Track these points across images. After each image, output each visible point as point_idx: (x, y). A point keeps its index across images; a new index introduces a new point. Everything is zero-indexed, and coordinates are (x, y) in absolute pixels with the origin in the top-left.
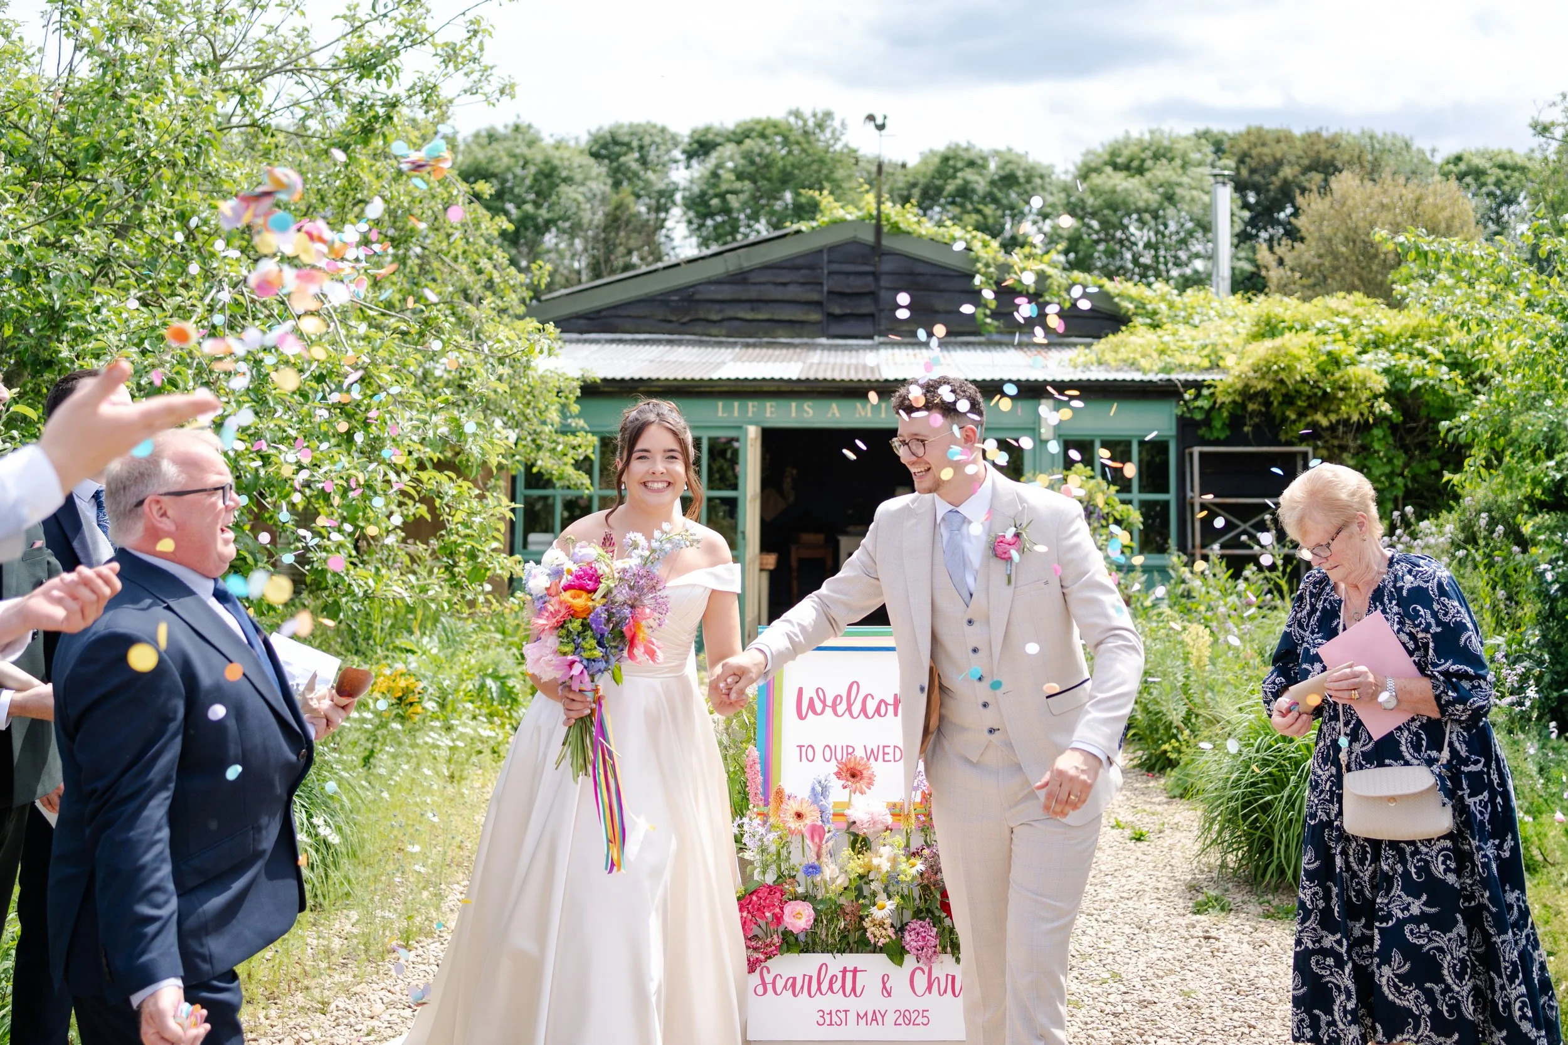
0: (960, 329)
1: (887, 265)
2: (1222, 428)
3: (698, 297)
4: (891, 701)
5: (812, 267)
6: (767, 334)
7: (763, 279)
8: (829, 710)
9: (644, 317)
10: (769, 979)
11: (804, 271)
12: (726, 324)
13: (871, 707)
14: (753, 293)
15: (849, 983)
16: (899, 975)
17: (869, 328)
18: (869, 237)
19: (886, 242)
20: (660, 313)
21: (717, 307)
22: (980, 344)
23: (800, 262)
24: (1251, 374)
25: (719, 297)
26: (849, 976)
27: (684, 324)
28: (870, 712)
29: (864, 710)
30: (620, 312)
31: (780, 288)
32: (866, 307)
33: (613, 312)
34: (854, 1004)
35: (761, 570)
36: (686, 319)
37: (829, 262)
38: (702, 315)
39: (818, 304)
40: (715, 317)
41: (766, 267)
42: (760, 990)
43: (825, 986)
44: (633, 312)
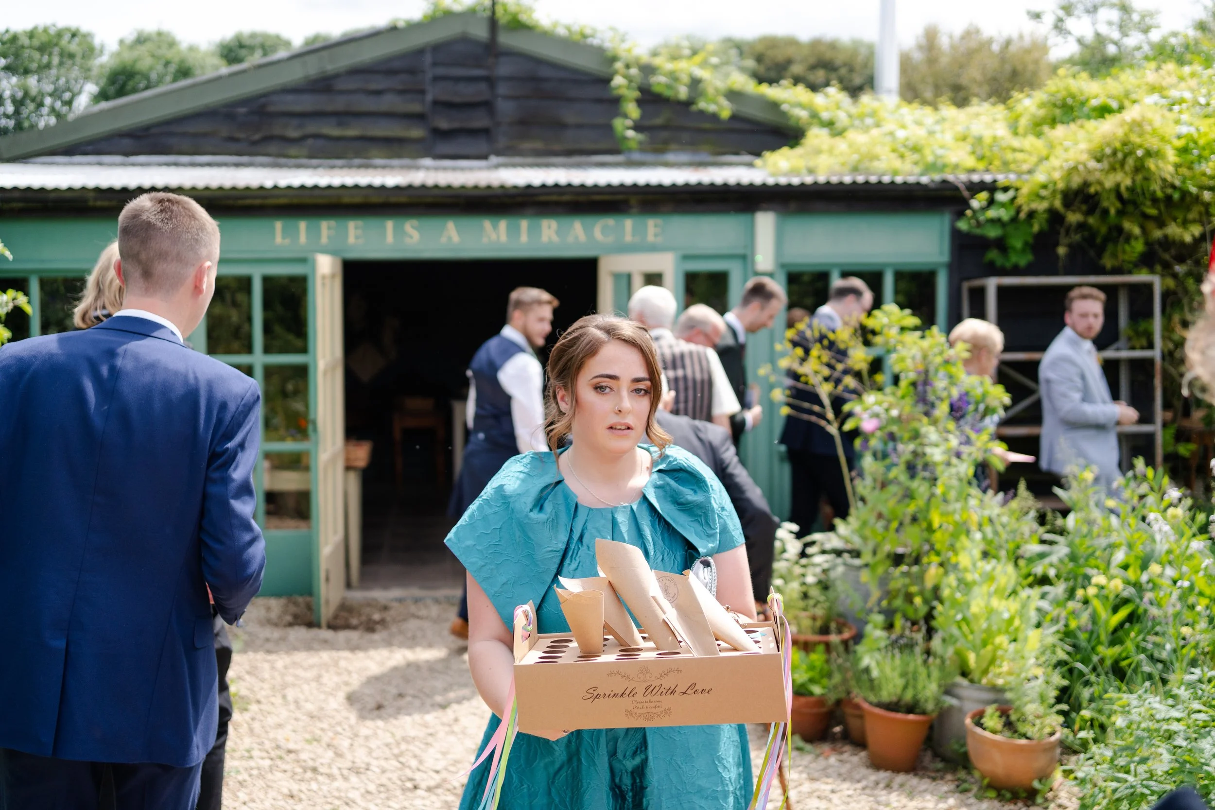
0: (594, 146)
1: (504, 68)
2: (1023, 251)
3: (271, 109)
5: (412, 71)
6: (358, 155)
7: (351, 86)
9: (205, 135)
11: (402, 76)
12: (310, 141)
14: (339, 103)
17: (482, 145)
18: (481, 32)
19: (503, 39)
20: (225, 131)
21: (295, 122)
23: (398, 64)
24: (1092, 164)
25: (298, 109)
27: (255, 143)
31: (373, 98)
32: (479, 121)
35: (348, 468)
36: (257, 137)
37: (435, 64)
38: (277, 131)
39: (419, 117)
40: (293, 133)
41: (354, 71)
44: (191, 128)
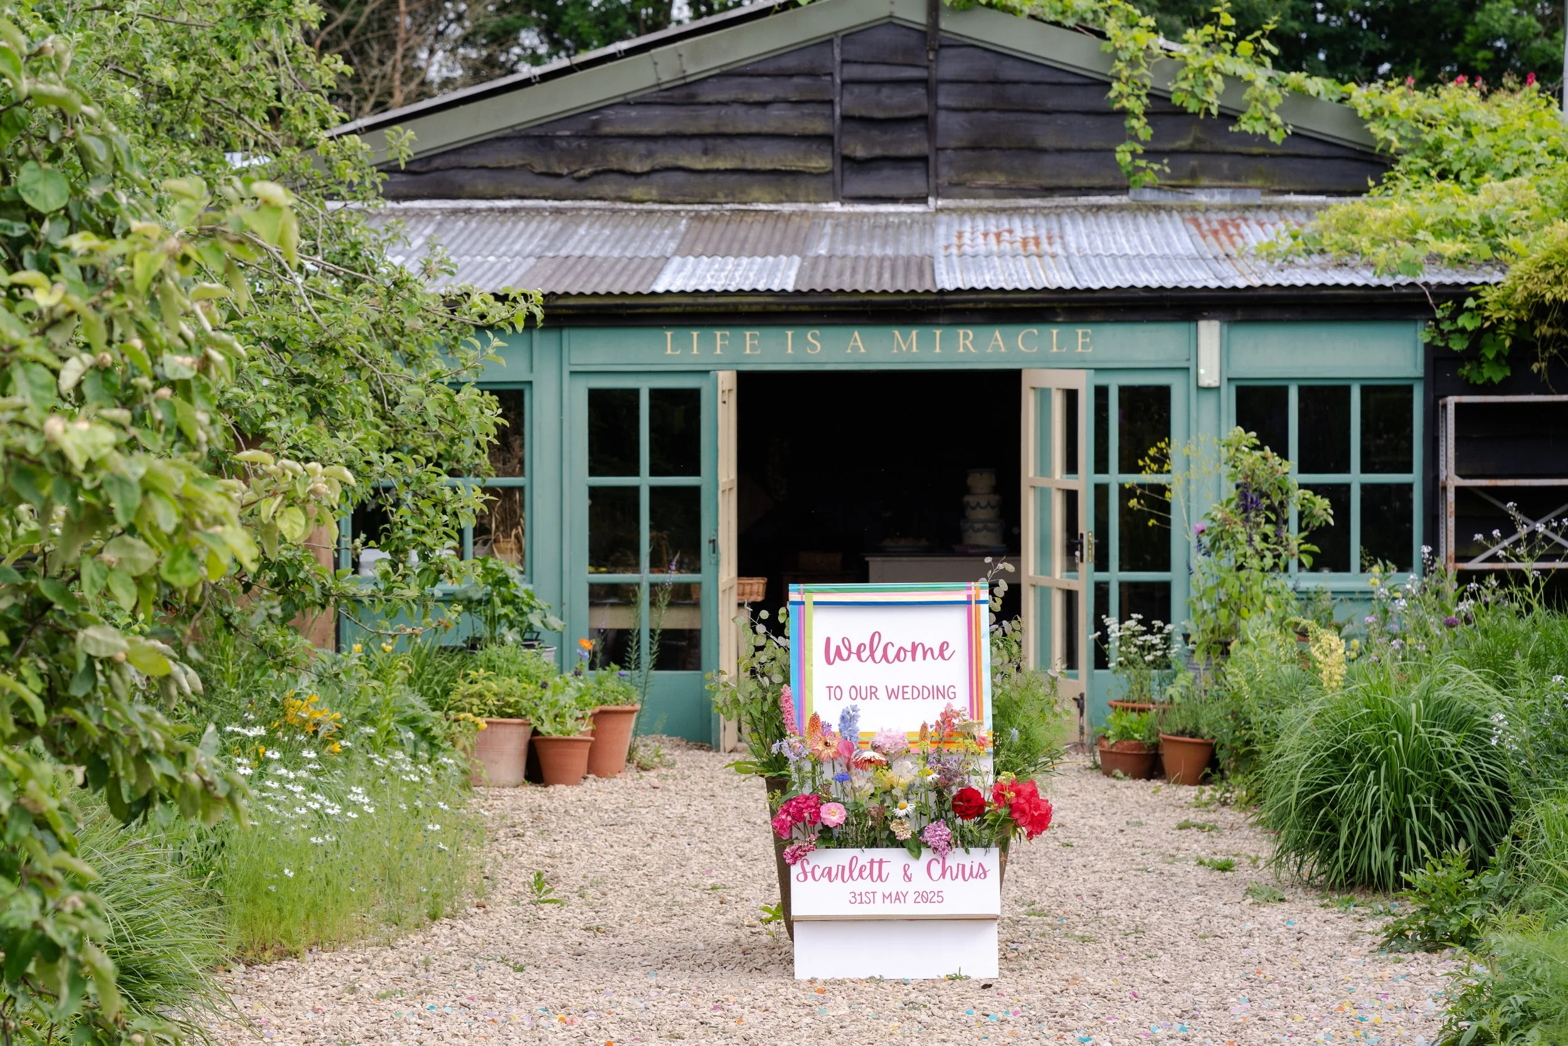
0: (1084, 182)
1: (949, 67)
2: (1499, 364)
3: (606, 129)
4: (909, 648)
5: (812, 72)
7: (723, 97)
8: (854, 657)
9: (510, 169)
10: (808, 869)
11: (796, 80)
12: (657, 178)
13: (892, 652)
14: (706, 121)
15: (876, 872)
16: (918, 867)
17: (918, 183)
18: (916, 15)
19: (947, 24)
20: (539, 161)
21: (641, 147)
22: (1121, 208)
23: (790, 63)
25: (646, 130)
26: (876, 866)
27: (581, 179)
28: (891, 657)
29: (885, 656)
30: (465, 160)
31: (754, 111)
32: (913, 144)
33: (453, 160)
34: (880, 887)
36: (588, 170)
37: (844, 62)
38: (614, 163)
39: (826, 139)
40: (638, 166)
41: (727, 74)
42: (802, 877)
43: (856, 874)
44: (490, 158)
